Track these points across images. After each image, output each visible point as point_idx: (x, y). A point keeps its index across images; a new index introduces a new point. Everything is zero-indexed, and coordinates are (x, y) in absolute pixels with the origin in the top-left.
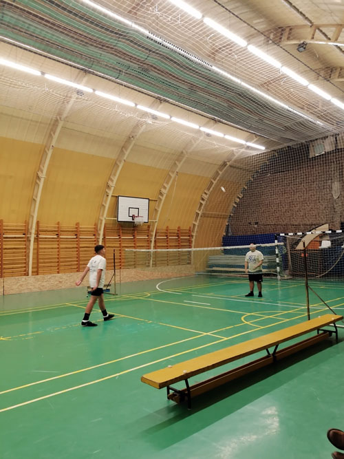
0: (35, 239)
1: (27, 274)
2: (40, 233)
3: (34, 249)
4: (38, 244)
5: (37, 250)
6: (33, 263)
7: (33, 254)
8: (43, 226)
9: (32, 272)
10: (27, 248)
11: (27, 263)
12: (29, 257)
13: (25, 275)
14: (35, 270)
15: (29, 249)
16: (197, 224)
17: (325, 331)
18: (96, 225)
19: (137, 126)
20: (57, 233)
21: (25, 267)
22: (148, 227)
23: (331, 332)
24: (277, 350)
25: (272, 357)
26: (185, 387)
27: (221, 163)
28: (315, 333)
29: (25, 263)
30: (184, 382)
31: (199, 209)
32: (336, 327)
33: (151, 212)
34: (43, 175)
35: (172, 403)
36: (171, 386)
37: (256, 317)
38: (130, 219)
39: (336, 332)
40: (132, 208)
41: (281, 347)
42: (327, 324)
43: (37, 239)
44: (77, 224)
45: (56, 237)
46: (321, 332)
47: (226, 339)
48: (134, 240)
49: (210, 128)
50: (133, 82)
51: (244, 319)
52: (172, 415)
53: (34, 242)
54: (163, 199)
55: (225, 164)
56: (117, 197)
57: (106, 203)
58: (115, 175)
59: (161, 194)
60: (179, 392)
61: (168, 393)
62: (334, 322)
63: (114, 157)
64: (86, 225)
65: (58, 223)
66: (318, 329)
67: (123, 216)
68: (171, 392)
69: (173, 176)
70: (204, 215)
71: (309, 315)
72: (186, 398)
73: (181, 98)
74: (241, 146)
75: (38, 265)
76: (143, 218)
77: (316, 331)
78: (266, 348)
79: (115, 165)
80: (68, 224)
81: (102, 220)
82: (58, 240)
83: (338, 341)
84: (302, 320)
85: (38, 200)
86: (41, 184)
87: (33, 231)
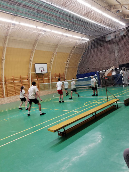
0: (5, 83)
1: (4, 97)
2: (6, 81)
3: (5, 87)
4: (6, 86)
5: (6, 87)
6: (5, 93)
7: (5, 89)
8: (7, 78)
9: (6, 96)
10: (2, 87)
11: (3, 93)
12: (3, 90)
13: (3, 97)
14: (7, 95)
15: (3, 87)
16: (66, 71)
17: (113, 105)
18: (28, 76)
19: (38, 35)
20: (13, 80)
21: (3, 94)
22: (48, 74)
23: (115, 105)
24: (96, 114)
25: (94, 116)
26: (64, 131)
27: (73, 47)
28: (110, 106)
29: (2, 93)
30: (63, 129)
31: (67, 66)
32: (117, 103)
33: (48, 68)
34: (4, 59)
35: (60, 136)
36: (59, 131)
37: (89, 103)
38: (40, 72)
39: (117, 105)
40: (41, 68)
41: (97, 113)
42: (114, 103)
43: (6, 84)
44: (20, 76)
45: (13, 82)
46: (112, 106)
47: (79, 112)
48: (43, 80)
49: (67, 33)
50: (34, 18)
51: (85, 104)
52: (60, 140)
53: (5, 84)
54: (52, 63)
55: (74, 47)
56: (34, 64)
57: (30, 67)
58: (32, 56)
59: (51, 61)
60: (62, 132)
61: (58, 133)
62: (116, 102)
63: (31, 48)
64: (24, 76)
65: (13, 77)
66: (111, 104)
67: (38, 71)
68: (59, 133)
69: (55, 54)
70: (69, 68)
71: (108, 100)
72: (65, 134)
73: (54, 23)
74: (80, 39)
75: (7, 93)
76: (45, 71)
77: (110, 105)
78: (92, 113)
79: (32, 52)
80: (17, 76)
81: (30, 74)
82: (14, 83)
83: (118, 108)
84: (105, 102)
85: (4, 68)
86: (4, 62)
87: (4, 81)
